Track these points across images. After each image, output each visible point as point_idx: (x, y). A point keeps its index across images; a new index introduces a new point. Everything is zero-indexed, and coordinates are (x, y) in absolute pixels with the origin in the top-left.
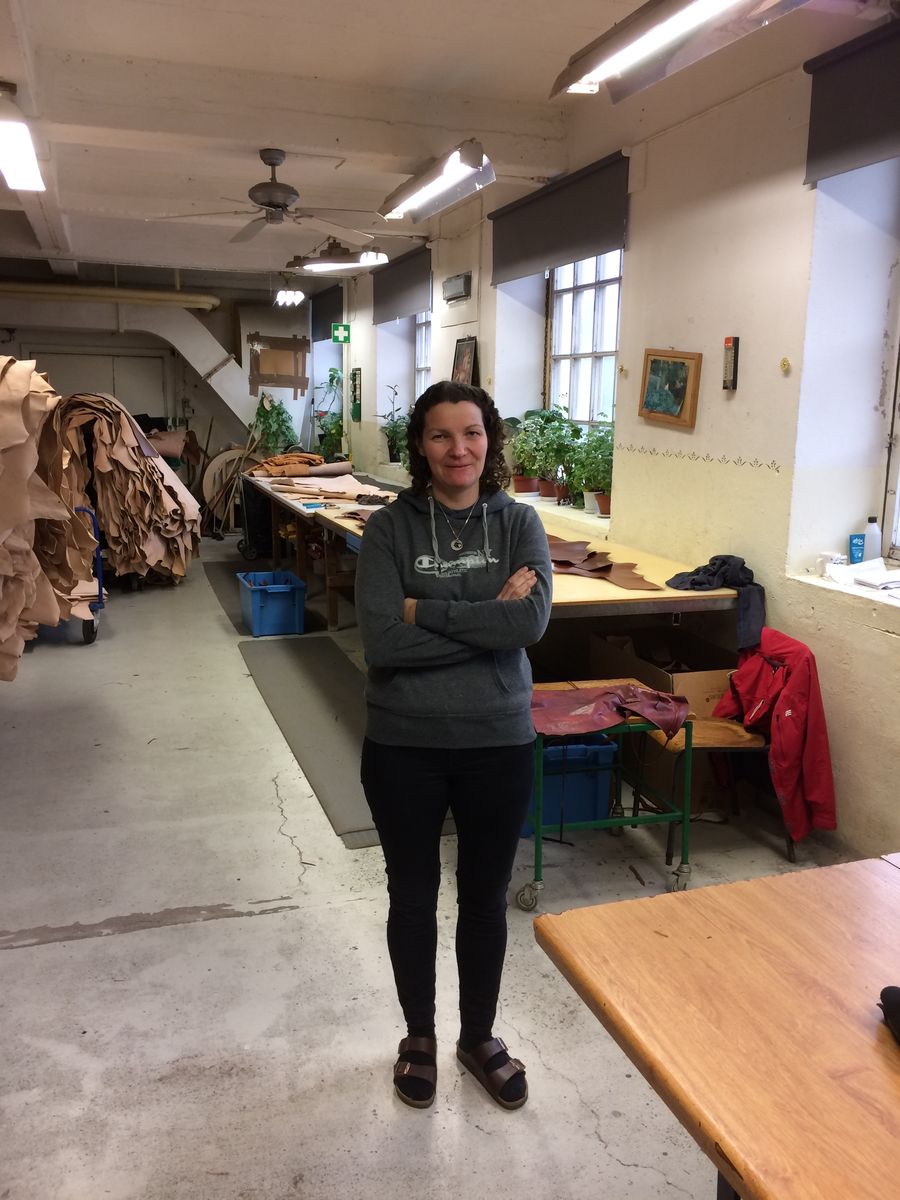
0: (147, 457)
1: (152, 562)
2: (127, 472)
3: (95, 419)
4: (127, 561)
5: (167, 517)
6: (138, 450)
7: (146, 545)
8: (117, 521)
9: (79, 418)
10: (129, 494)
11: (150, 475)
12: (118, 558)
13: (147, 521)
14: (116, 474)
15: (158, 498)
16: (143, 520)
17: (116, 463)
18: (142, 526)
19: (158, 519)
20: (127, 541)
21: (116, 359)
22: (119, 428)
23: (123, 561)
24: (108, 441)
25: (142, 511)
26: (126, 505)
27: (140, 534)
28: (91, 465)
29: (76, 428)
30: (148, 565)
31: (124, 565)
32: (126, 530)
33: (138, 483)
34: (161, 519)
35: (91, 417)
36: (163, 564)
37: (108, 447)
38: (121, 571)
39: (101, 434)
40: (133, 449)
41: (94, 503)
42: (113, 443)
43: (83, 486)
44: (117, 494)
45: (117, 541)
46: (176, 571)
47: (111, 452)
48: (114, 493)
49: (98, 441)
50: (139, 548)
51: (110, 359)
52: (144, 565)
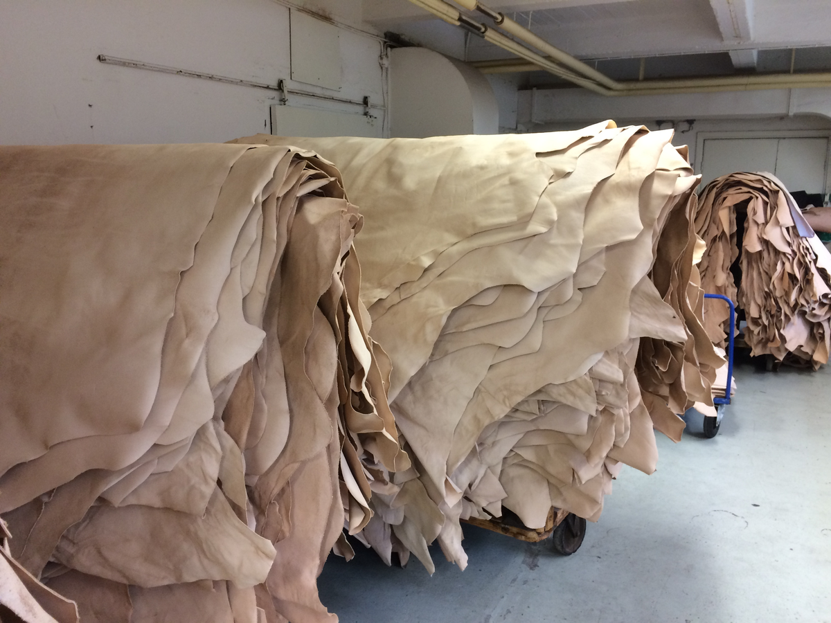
0: (802, 238)
1: (791, 346)
2: (777, 252)
3: (751, 198)
4: (764, 342)
5: (815, 302)
6: (793, 231)
7: (787, 329)
8: (759, 302)
9: (734, 197)
10: (776, 276)
11: (803, 256)
12: (755, 339)
13: (792, 305)
14: (765, 254)
15: (808, 280)
16: (788, 304)
17: (766, 243)
18: (785, 309)
19: (804, 303)
20: (766, 323)
21: (782, 141)
22: (775, 207)
23: (759, 342)
24: (761, 219)
25: (787, 294)
26: (771, 287)
27: (783, 317)
28: (740, 244)
29: (730, 207)
30: (786, 349)
31: (760, 346)
32: (768, 312)
33: (788, 265)
34: (808, 303)
35: (746, 196)
36: (804, 349)
37: (760, 228)
38: (756, 352)
39: (755, 213)
40: (788, 229)
41: (737, 282)
42: (766, 223)
43: (728, 264)
44: (763, 275)
45: (756, 321)
46: (818, 357)
47: (763, 231)
48: (760, 273)
49: (751, 221)
50: (779, 331)
51: (776, 141)
52: (782, 349)
